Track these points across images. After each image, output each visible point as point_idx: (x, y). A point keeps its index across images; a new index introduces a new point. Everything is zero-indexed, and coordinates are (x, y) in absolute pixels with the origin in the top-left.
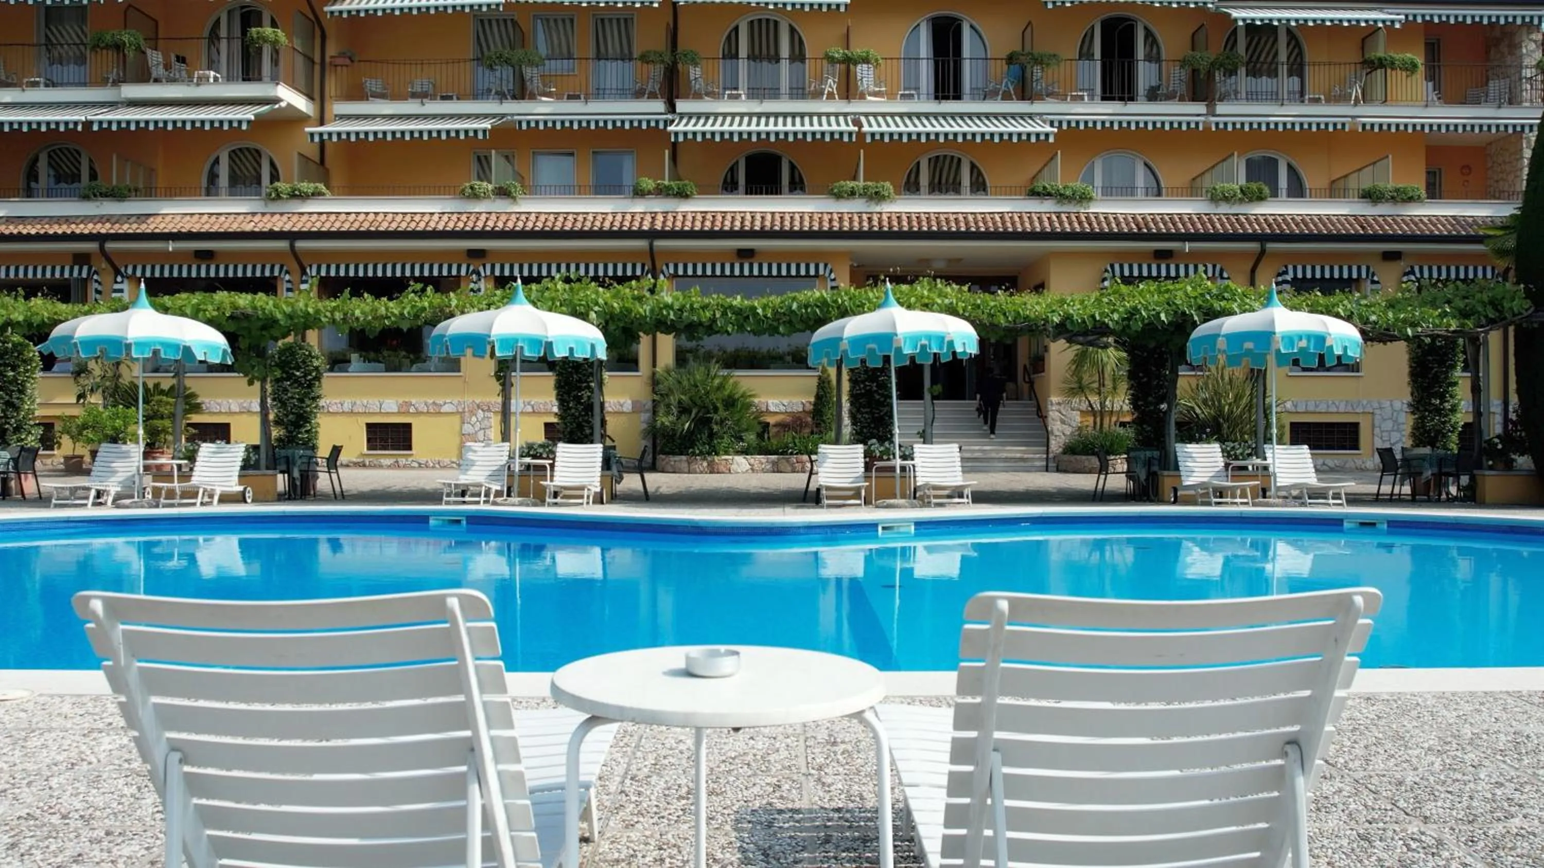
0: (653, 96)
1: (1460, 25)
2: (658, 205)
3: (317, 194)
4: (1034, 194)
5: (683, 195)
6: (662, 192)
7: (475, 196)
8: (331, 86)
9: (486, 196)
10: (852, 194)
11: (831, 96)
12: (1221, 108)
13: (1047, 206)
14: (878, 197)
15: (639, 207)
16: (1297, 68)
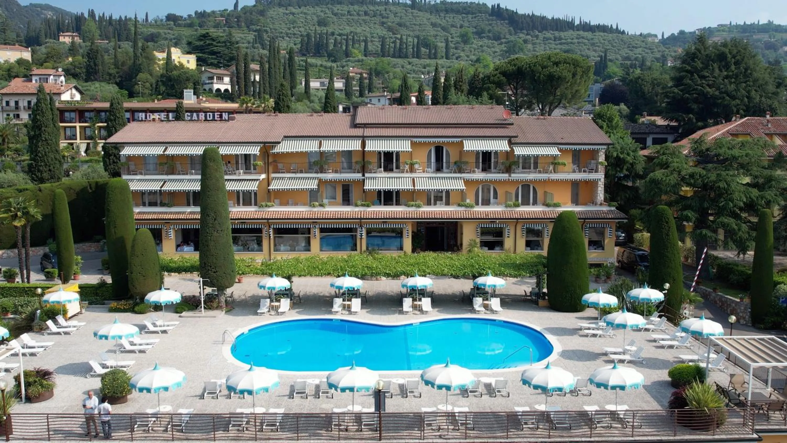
0: (358, 172)
1: (585, 150)
2: (362, 209)
3: (272, 206)
4: (459, 205)
5: (368, 206)
6: (363, 205)
7: (314, 206)
8: (271, 169)
9: (317, 206)
10: (412, 206)
11: (407, 172)
12: (513, 175)
13: (463, 209)
14: (419, 206)
15: (357, 209)
16: (536, 167)
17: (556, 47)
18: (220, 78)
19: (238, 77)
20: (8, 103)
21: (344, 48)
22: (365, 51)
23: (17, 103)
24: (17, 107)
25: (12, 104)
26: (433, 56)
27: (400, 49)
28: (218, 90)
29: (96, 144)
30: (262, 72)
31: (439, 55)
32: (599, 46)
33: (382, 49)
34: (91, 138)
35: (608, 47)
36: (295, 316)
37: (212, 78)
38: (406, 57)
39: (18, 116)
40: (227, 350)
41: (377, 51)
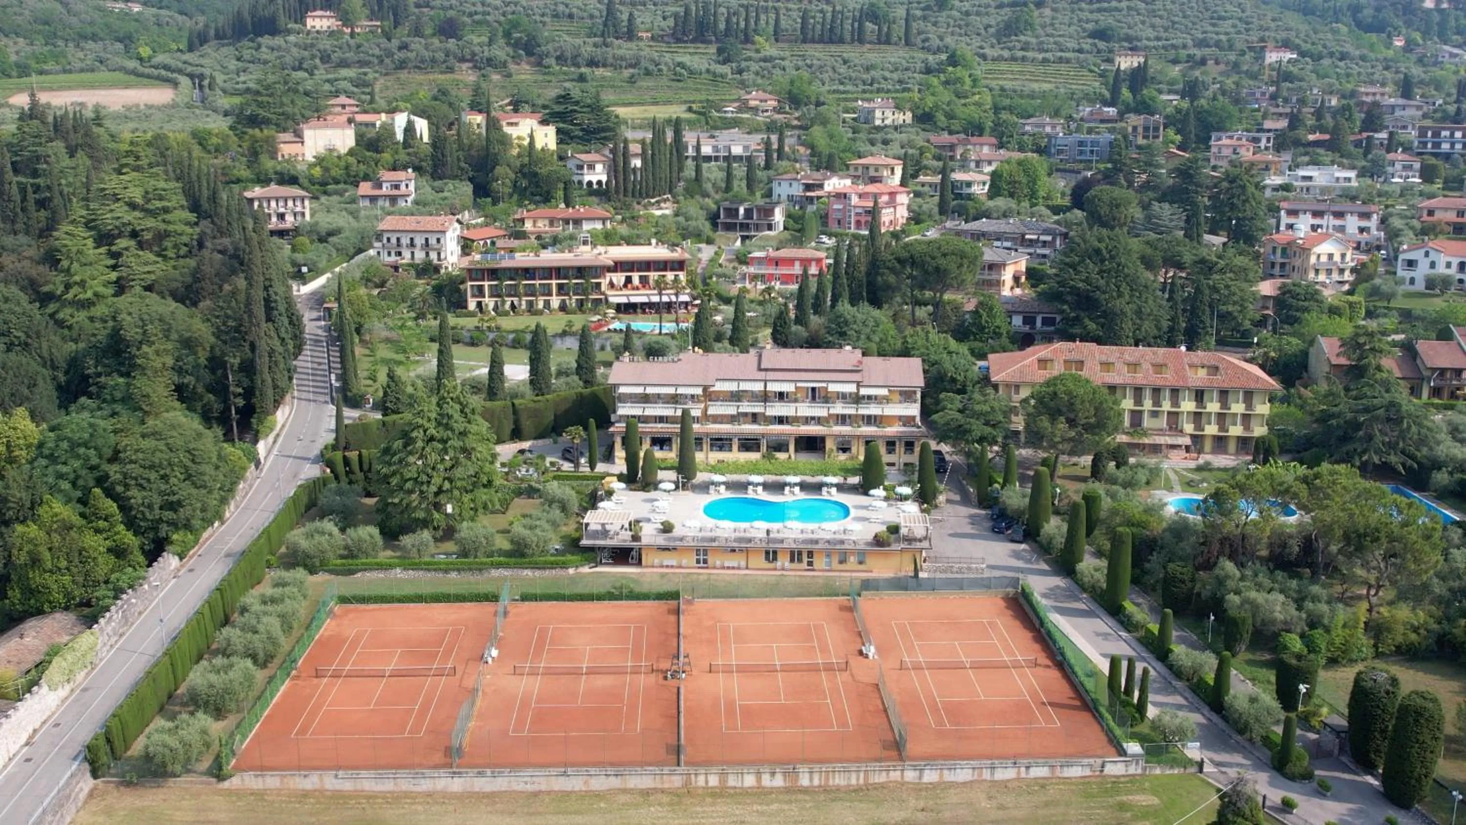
1: (907, 391)
2: (764, 427)
9: (736, 425)
10: (795, 426)
11: (793, 404)
12: (860, 405)
13: (827, 429)
14: (799, 426)
15: (761, 428)
17: (1090, 16)
18: (591, 167)
19: (616, 171)
20: (389, 240)
21: (742, 24)
22: (776, 33)
23: (398, 239)
24: (399, 244)
25: (394, 241)
26: (883, 39)
27: (832, 29)
28: (590, 183)
29: (504, 302)
30: (643, 156)
31: (895, 39)
32: (1161, 17)
33: (802, 28)
34: (499, 296)
35: (1176, 19)
36: (729, 495)
37: (580, 167)
38: (841, 41)
39: (399, 254)
40: (701, 512)
41: (795, 30)
